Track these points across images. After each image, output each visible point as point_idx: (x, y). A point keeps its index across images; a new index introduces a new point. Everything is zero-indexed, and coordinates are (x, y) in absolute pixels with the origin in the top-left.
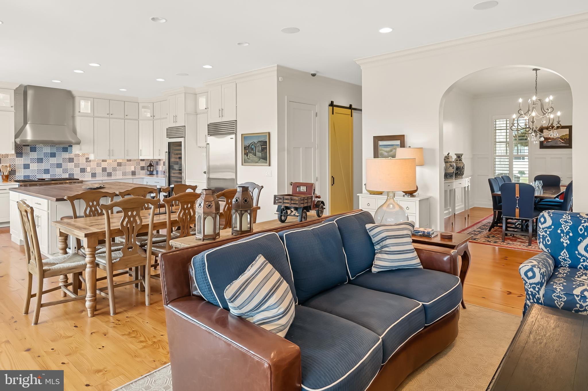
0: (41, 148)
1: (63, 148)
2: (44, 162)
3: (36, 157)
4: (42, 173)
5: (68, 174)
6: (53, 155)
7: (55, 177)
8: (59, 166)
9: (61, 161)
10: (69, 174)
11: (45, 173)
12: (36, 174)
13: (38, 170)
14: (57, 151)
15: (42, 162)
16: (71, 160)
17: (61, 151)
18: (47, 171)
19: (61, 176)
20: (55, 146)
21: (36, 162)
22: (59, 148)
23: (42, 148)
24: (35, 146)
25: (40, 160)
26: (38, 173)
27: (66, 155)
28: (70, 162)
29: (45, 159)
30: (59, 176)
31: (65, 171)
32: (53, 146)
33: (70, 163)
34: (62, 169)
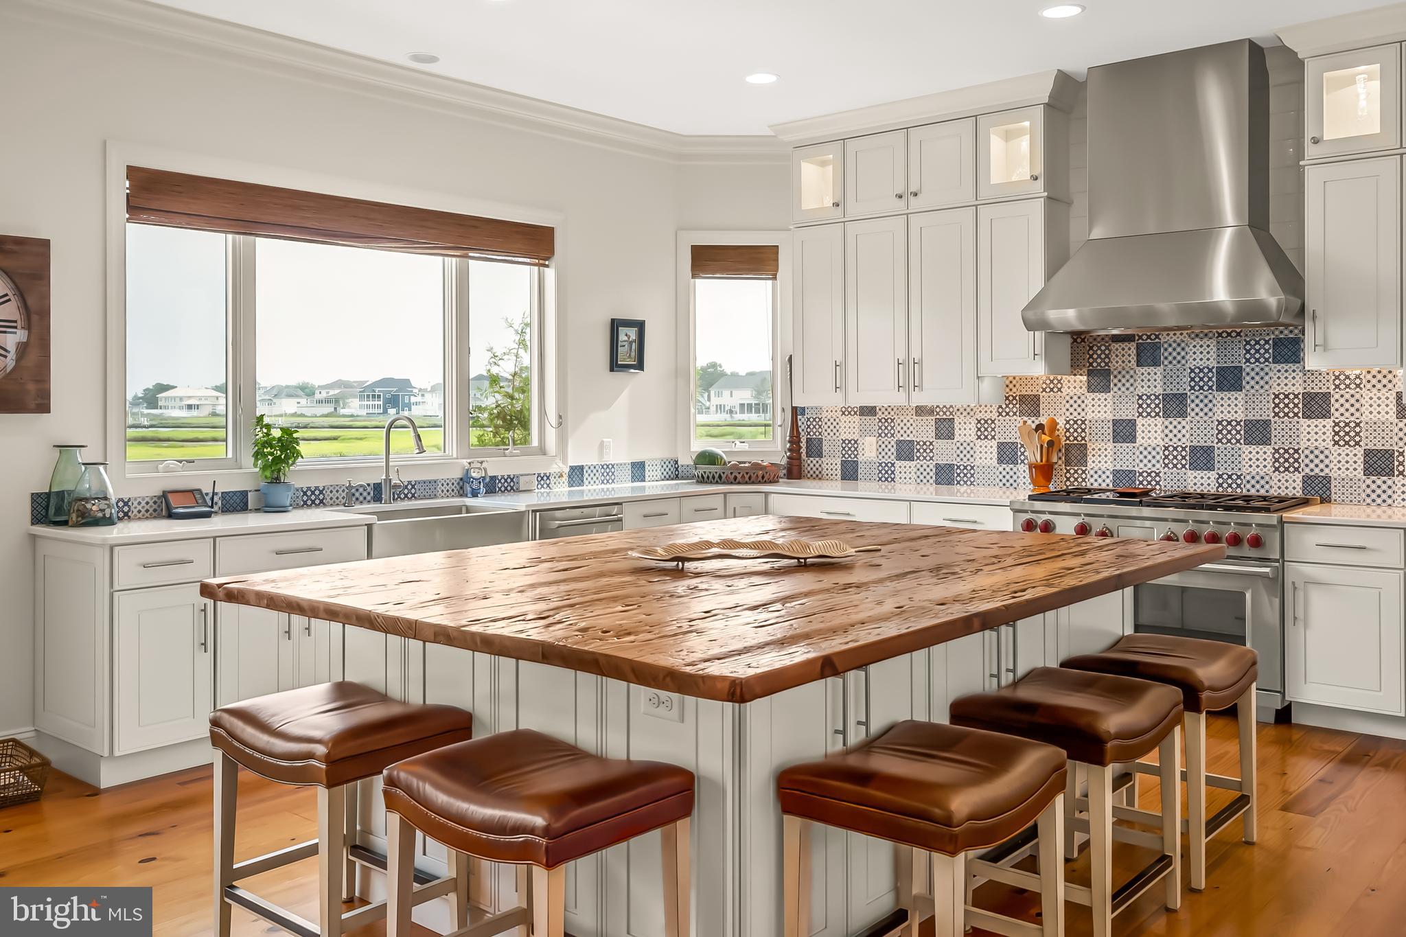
0: (1179, 345)
1: (1277, 343)
2: (1193, 414)
3: (1159, 391)
4: (1184, 466)
5: (1298, 477)
6: (1229, 379)
7: (1239, 486)
8: (1257, 432)
9: (1264, 411)
10: (1307, 480)
11: (1194, 467)
12: (1158, 466)
13: (1166, 448)
14: (1248, 361)
15: (1183, 414)
16: (1316, 405)
17: (1267, 360)
18: (1202, 457)
19: (1267, 487)
20: (1238, 334)
21: (1157, 414)
22: (1257, 343)
23: (1183, 345)
24: (1157, 337)
25: (1174, 405)
26: (1166, 465)
27: (1289, 382)
28: (1309, 417)
29: (1193, 397)
30: (1258, 486)
31: (1287, 460)
32: (1229, 334)
33: (1308, 422)
34: (1269, 449)
